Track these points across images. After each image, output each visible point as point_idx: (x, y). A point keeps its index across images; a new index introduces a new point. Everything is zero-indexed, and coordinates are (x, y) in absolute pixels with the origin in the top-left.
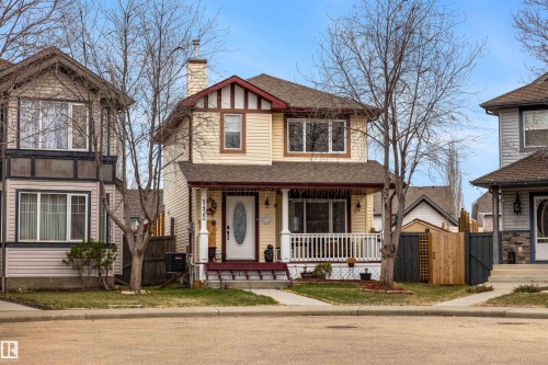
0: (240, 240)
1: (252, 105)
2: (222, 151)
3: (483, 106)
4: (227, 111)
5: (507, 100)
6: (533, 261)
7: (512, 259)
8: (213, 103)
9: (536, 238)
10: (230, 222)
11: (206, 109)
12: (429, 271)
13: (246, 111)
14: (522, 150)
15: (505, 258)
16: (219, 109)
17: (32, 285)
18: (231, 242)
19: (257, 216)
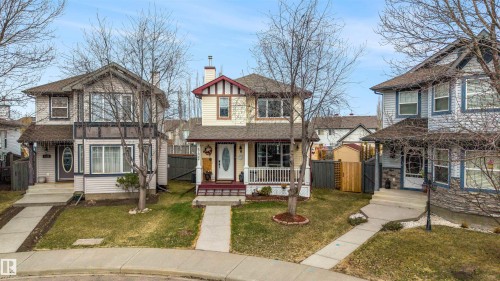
0: (226, 169)
1: (235, 92)
2: (218, 118)
3: (372, 89)
4: (220, 96)
5: (387, 85)
6: (402, 188)
7: (388, 186)
8: (213, 92)
9: (405, 173)
10: (220, 158)
11: (209, 95)
12: (340, 183)
13: (231, 95)
14: (397, 117)
15: (383, 184)
16: (216, 95)
17: (100, 198)
18: (221, 169)
19: (235, 155)
